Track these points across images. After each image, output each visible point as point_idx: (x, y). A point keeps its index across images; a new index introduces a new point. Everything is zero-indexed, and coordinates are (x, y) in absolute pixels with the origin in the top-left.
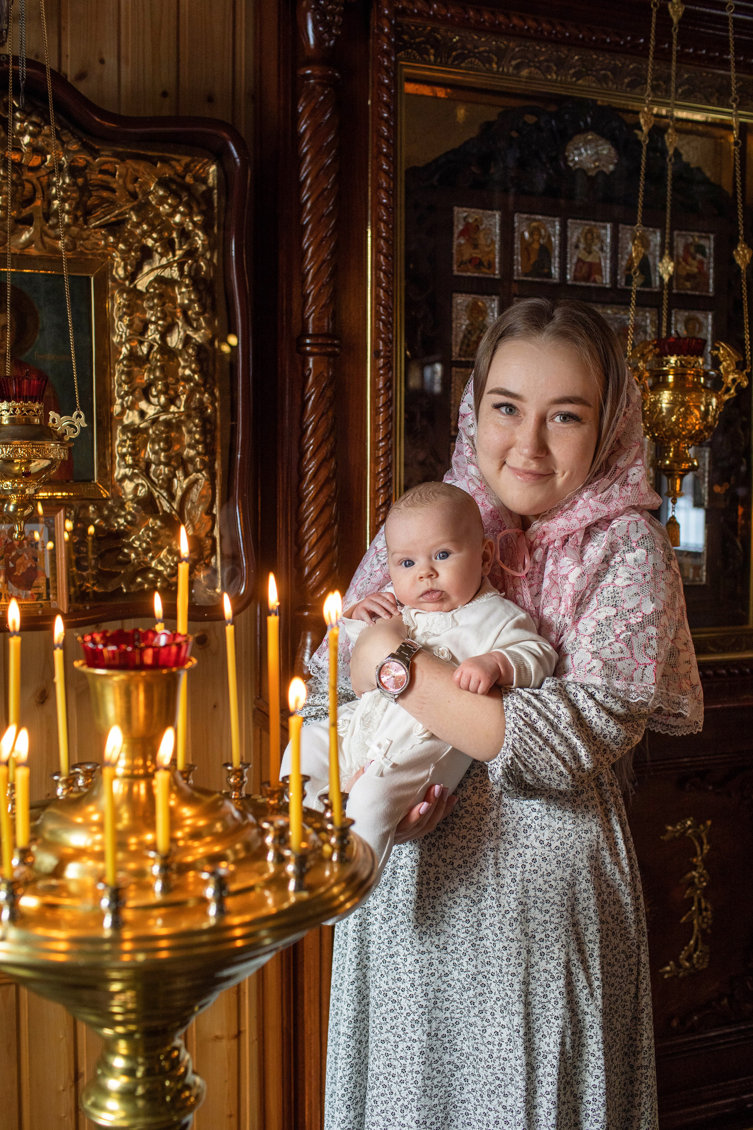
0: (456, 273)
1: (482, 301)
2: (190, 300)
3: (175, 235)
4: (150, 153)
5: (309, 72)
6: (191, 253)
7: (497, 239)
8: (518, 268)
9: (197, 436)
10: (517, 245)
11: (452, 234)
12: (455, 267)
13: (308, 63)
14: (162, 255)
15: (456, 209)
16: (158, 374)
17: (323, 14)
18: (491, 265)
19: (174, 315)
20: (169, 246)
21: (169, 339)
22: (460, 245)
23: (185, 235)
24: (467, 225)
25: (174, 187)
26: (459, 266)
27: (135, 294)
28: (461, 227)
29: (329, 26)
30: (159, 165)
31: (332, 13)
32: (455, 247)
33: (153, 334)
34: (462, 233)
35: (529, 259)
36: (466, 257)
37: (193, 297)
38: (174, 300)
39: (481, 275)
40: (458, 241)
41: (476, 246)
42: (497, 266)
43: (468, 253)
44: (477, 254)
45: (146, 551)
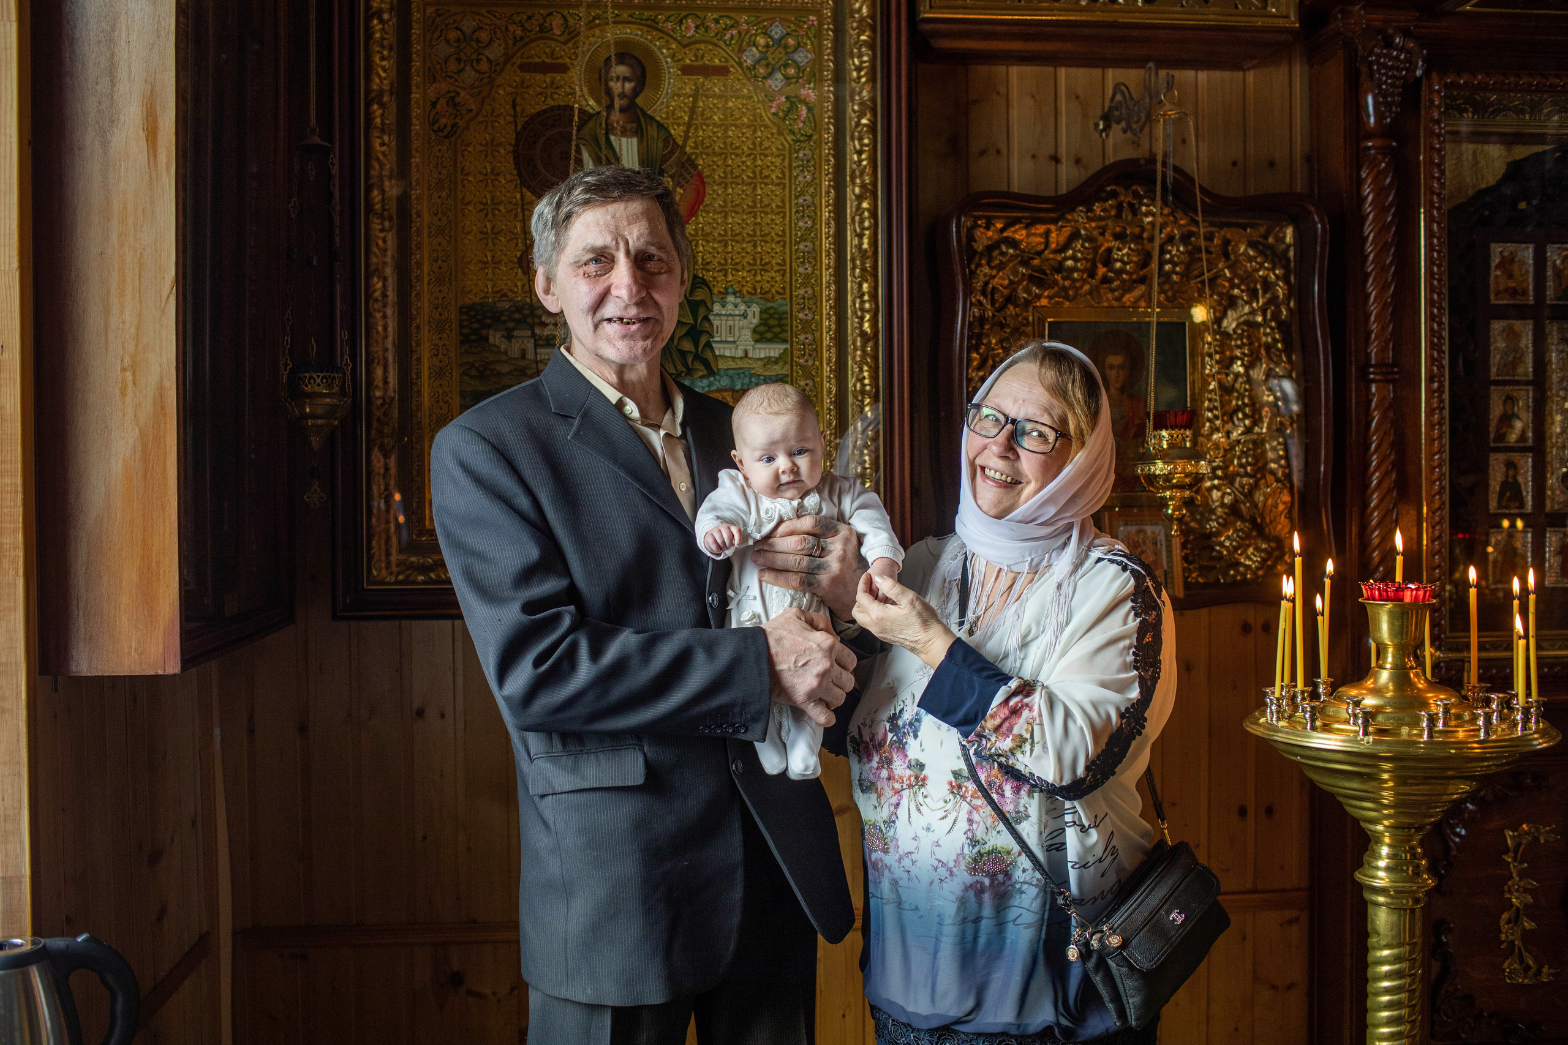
0: (1493, 302)
1: (1518, 325)
2: (1274, 339)
3: (1259, 287)
4: (1240, 221)
5: (1370, 144)
6: (1273, 301)
7: (1531, 269)
8: (1550, 293)
9: (1281, 453)
10: (1550, 273)
11: (1489, 267)
12: (1492, 297)
13: (1369, 136)
14: (1247, 303)
15: (1493, 245)
16: (1246, 401)
17: (1385, 97)
18: (1525, 293)
19: (1258, 352)
20: (1253, 295)
21: (1251, 372)
22: (1497, 277)
23: (1267, 286)
24: (1503, 258)
25: (1261, 247)
26: (1496, 295)
27: (1226, 335)
28: (1497, 261)
29: (1388, 105)
30: (1248, 230)
31: (1392, 95)
32: (1492, 278)
33: (1238, 367)
34: (1498, 267)
35: (1561, 285)
36: (1502, 287)
37: (1277, 336)
38: (1259, 340)
39: (1517, 302)
40: (1495, 273)
41: (1511, 276)
42: (1531, 293)
43: (1504, 283)
44: (1512, 284)
45: (1236, 549)
